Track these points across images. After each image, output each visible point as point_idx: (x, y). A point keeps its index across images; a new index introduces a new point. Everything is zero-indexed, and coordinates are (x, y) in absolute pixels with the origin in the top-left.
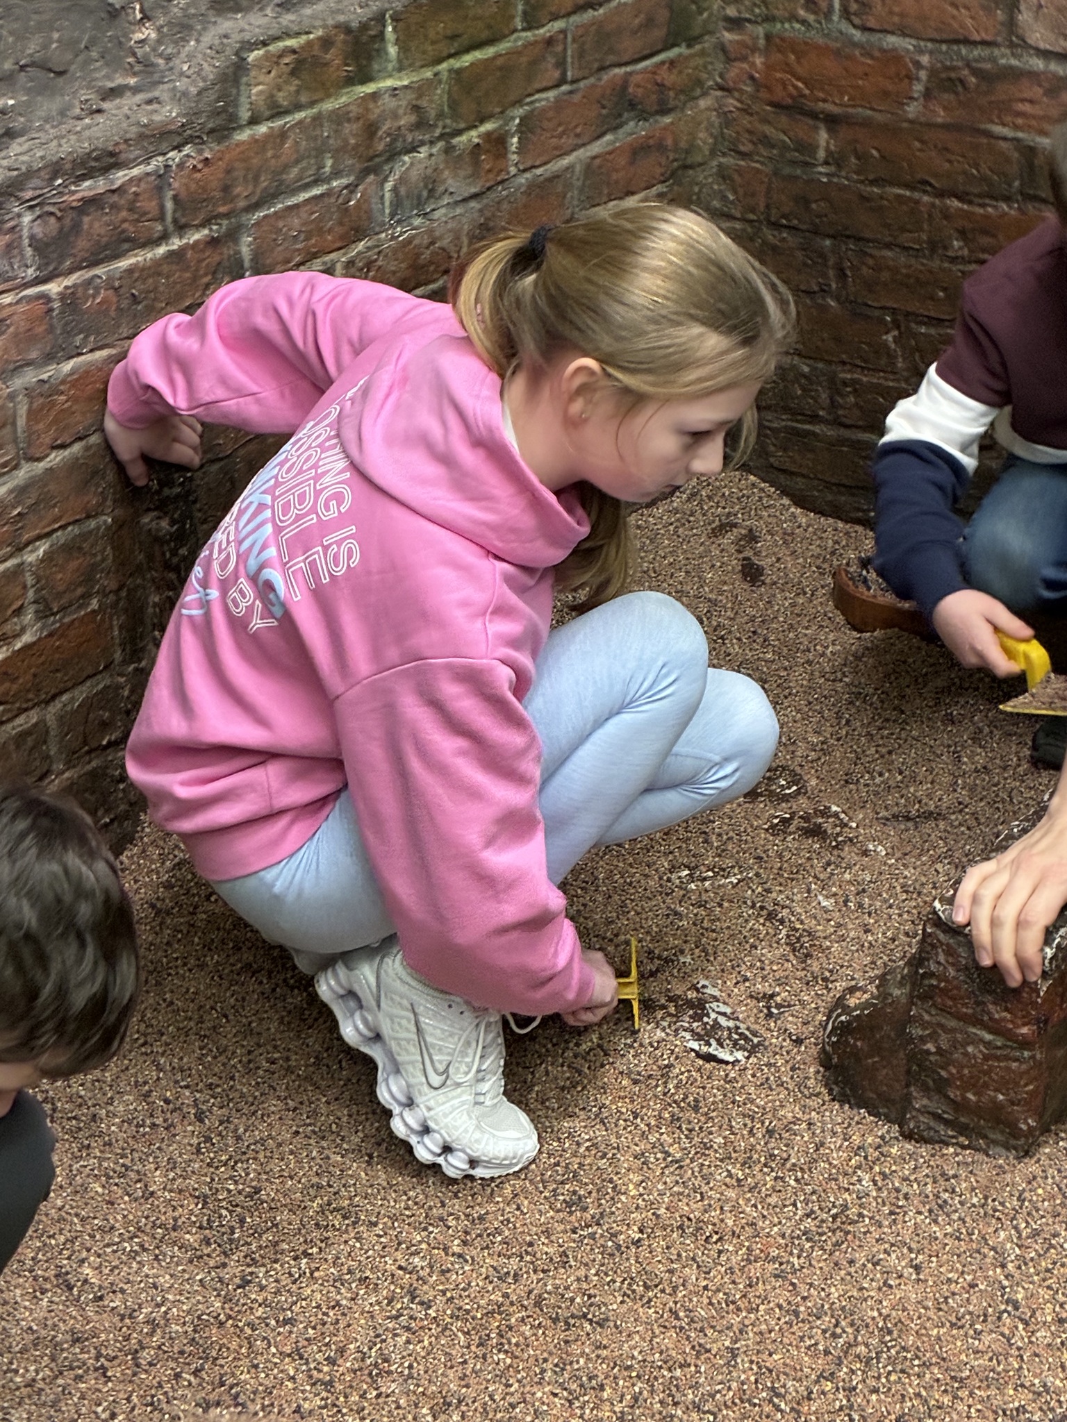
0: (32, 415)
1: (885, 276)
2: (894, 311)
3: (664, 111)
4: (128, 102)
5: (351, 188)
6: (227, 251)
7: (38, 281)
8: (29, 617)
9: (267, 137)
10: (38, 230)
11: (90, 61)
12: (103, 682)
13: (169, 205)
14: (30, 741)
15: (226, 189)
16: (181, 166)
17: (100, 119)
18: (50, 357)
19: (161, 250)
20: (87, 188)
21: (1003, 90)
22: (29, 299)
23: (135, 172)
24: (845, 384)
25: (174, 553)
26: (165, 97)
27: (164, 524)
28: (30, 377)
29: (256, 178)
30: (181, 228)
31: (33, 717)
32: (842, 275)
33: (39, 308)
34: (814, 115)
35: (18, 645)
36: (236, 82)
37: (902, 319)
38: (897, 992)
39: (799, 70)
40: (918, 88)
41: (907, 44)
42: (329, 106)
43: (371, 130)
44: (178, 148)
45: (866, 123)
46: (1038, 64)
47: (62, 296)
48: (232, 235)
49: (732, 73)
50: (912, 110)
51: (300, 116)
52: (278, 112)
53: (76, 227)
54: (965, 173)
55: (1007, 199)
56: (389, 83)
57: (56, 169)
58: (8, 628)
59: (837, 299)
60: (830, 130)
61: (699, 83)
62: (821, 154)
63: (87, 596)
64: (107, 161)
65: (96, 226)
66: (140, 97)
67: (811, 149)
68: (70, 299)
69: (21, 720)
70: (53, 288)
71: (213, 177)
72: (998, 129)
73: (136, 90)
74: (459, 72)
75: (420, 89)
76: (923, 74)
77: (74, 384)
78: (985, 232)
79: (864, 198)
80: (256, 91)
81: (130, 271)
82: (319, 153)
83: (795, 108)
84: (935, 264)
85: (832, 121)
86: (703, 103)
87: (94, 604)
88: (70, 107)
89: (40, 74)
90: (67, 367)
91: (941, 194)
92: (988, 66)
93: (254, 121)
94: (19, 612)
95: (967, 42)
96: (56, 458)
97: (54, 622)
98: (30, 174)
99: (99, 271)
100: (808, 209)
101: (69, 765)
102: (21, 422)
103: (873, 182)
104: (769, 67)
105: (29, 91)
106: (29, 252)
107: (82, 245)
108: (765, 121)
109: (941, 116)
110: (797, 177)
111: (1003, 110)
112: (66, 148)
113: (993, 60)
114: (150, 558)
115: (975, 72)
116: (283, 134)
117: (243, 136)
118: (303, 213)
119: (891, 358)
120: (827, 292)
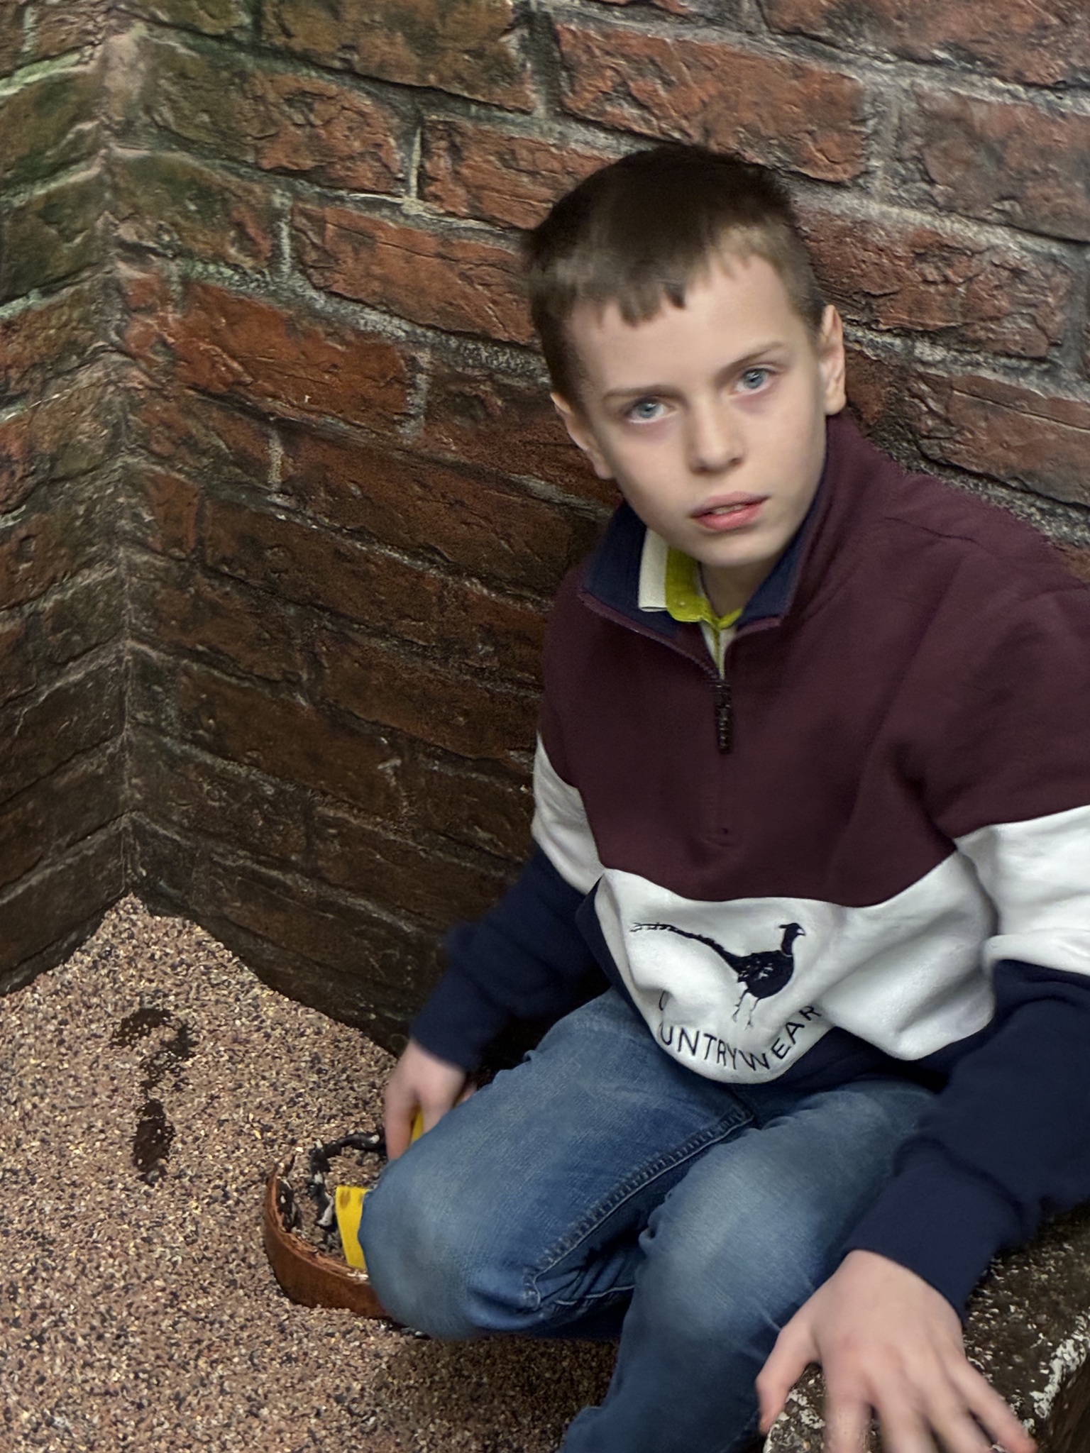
1: (378, 677)
2: (392, 733)
24: (327, 822)
32: (315, 665)
34: (262, 417)
37: (405, 745)
39: (232, 343)
40: (417, 400)
41: (396, 328)
45: (338, 442)
49: (134, 330)
50: (410, 432)
54: (489, 544)
59: (309, 695)
60: (286, 443)
61: (73, 346)
62: (275, 478)
67: (259, 466)
72: (539, 486)
76: (421, 379)
78: (524, 639)
79: (339, 556)
83: (231, 401)
84: (451, 673)
85: (290, 432)
86: (88, 375)
91: (455, 570)
92: (521, 384)
95: (486, 338)
100: (259, 556)
103: (357, 534)
104: (192, 332)
108: (187, 412)
109: (452, 452)
110: (240, 507)
115: (502, 390)
119: (392, 798)
120: (295, 684)
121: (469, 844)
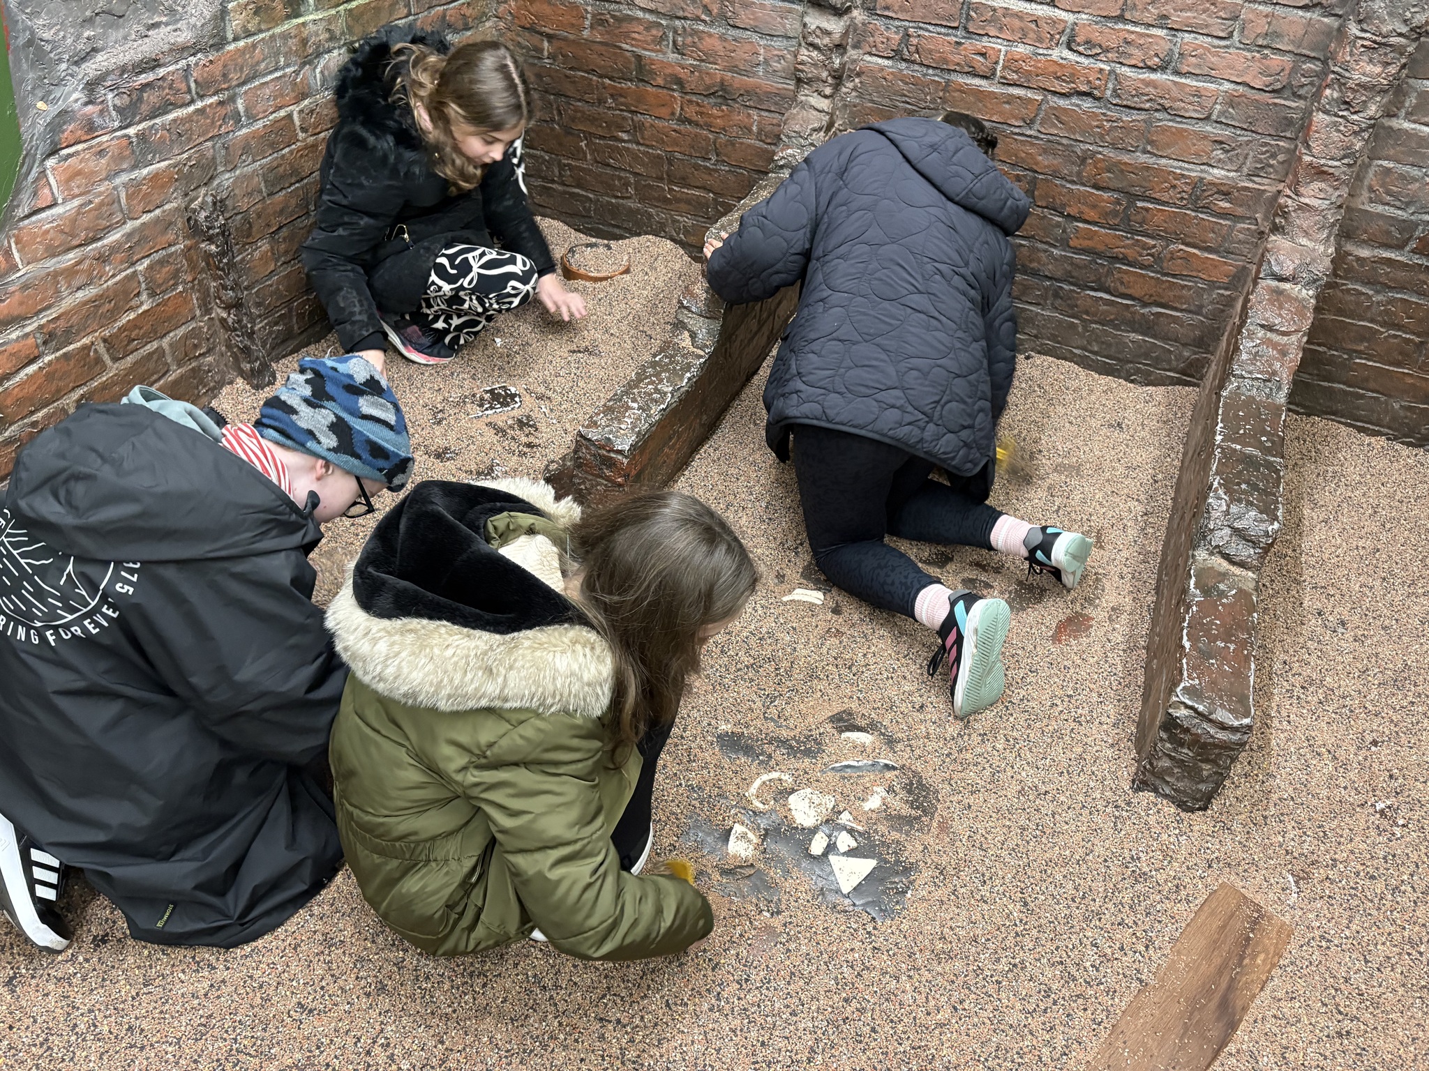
0: (129, 197)
1: (579, 115)
2: (584, 132)
3: (468, 29)
4: (163, 30)
5: (297, 73)
6: (229, 108)
7: (121, 128)
8: (144, 297)
9: (245, 47)
10: (118, 102)
11: (137, 9)
12: (193, 325)
13: (193, 85)
14: (155, 357)
15: (224, 75)
16: (197, 64)
17: (146, 40)
18: (135, 167)
19: (191, 109)
20: (144, 78)
21: (626, 27)
22: (118, 138)
23: (171, 68)
24: (565, 165)
25: (220, 261)
26: (184, 27)
27: (213, 247)
28: (124, 178)
29: (241, 70)
30: (202, 97)
31: (155, 345)
32: (560, 114)
33: (125, 142)
34: (541, 34)
35: (140, 311)
36: (223, 19)
37: (589, 136)
38: (569, 464)
39: (532, 10)
40: (587, 23)
42: (278, 30)
43: (304, 42)
44: (194, 55)
45: (565, 39)
46: (640, 14)
47: (137, 135)
48: (232, 99)
49: (501, 9)
50: (586, 33)
51: (261, 36)
52: (249, 34)
53: (140, 99)
54: (611, 66)
55: (631, 80)
56: (312, 17)
57: (123, 69)
58: (133, 303)
59: (558, 124)
60: (548, 42)
61: (484, 14)
62: (546, 53)
63: (176, 284)
64: (153, 64)
65: (151, 98)
66: (170, 28)
67: (542, 50)
68: (142, 136)
69: (148, 347)
70: (131, 131)
71: (217, 70)
72: (624, 46)
73: (167, 24)
74: (350, 10)
75: (330, 20)
76: (589, 16)
77: (151, 180)
78: (621, 96)
79: (567, 76)
80: (235, 24)
81: (175, 120)
82: (277, 54)
83: (531, 29)
84: (601, 110)
85: (550, 37)
86: (488, 24)
87: (180, 288)
88: (129, 34)
89: (110, 17)
90: (145, 171)
91: (601, 76)
92: (618, 14)
93: (236, 39)
94: (138, 294)
96: (146, 218)
97: (159, 299)
98: (108, 73)
99: (158, 121)
100: (541, 80)
101: (179, 366)
102: (123, 201)
103: (571, 69)
104: (519, 8)
105: (103, 27)
106: (114, 113)
107: (144, 108)
108: (519, 35)
109: (598, 38)
110: (535, 64)
111: (627, 35)
112: (128, 57)
113: (620, 11)
114: (208, 264)
115: (613, 17)
116: (254, 46)
117: (231, 47)
118: (271, 86)
119: (585, 154)
120: (553, 120)
121: (608, 165)
